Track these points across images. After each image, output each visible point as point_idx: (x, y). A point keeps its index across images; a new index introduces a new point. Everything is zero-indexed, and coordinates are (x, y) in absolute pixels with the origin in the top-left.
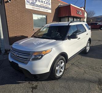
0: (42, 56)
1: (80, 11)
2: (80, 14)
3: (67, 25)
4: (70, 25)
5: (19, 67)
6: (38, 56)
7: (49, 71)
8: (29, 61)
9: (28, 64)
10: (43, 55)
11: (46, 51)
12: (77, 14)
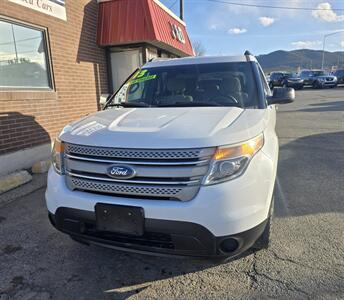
1: (179, 29)
2: (180, 40)
5: (146, 219)
8: (200, 185)
10: (248, 156)
12: (173, 38)
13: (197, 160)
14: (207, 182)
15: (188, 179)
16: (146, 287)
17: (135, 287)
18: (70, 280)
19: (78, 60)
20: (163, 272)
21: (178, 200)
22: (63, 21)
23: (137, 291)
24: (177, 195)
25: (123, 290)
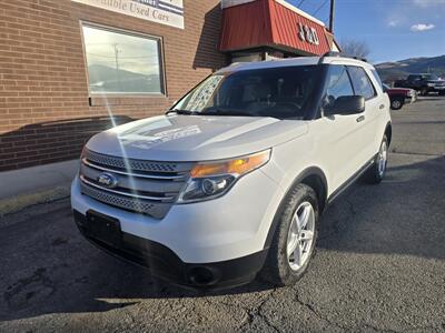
0: (231, 181)
1: (313, 30)
2: (311, 41)
3: (316, 63)
4: (325, 62)
5: (123, 233)
6: (214, 182)
7: (261, 249)
8: (172, 202)
9: (167, 217)
10: (236, 175)
11: (246, 159)
12: (301, 39)
13: (175, 174)
14: (180, 200)
15: (162, 195)
16: (134, 303)
17: (124, 301)
18: (77, 281)
19: (194, 67)
20: (163, 290)
21: (150, 216)
22: (181, 30)
23: (123, 305)
24: (150, 211)
25: (112, 301)
